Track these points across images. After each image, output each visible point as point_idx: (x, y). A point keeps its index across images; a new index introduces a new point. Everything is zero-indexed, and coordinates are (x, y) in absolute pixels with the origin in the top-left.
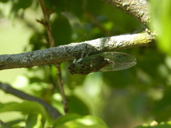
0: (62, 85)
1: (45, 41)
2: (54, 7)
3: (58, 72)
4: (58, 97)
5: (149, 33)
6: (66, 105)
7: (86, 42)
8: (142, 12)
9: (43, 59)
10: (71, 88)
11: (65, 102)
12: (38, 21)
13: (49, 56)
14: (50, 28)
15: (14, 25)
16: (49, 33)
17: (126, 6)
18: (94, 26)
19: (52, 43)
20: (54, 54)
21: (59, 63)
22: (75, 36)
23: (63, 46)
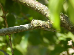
0: (11, 44)
2: (8, 11)
3: (9, 38)
7: (22, 25)
8: (46, 13)
11: (12, 51)
12: (1, 16)
13: (6, 31)
14: (6, 20)
16: (6, 22)
17: (39, 10)
18: (25, 18)
20: (8, 30)
21: (10, 35)
22: (16, 23)
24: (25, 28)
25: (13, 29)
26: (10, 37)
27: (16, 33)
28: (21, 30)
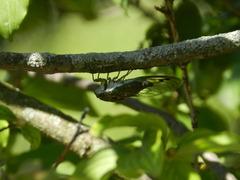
1: (167, 35)
4: (183, 107)
6: (194, 118)
9: (164, 57)
10: (203, 98)
15: (126, 14)
19: (176, 37)
23: (191, 41)
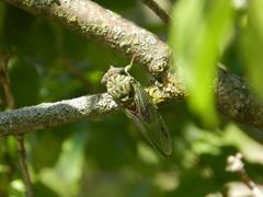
2: (14, 48)
3: (19, 148)
5: (161, 89)
7: (63, 102)
8: (150, 56)
13: (8, 123)
14: (8, 81)
16: (6, 88)
17: (125, 47)
18: (73, 76)
20: (15, 120)
21: (22, 134)
22: (43, 92)
24: (76, 110)
25: (32, 115)
26: (22, 142)
27: (41, 127)
28: (59, 117)
